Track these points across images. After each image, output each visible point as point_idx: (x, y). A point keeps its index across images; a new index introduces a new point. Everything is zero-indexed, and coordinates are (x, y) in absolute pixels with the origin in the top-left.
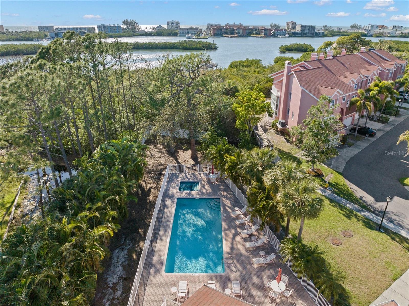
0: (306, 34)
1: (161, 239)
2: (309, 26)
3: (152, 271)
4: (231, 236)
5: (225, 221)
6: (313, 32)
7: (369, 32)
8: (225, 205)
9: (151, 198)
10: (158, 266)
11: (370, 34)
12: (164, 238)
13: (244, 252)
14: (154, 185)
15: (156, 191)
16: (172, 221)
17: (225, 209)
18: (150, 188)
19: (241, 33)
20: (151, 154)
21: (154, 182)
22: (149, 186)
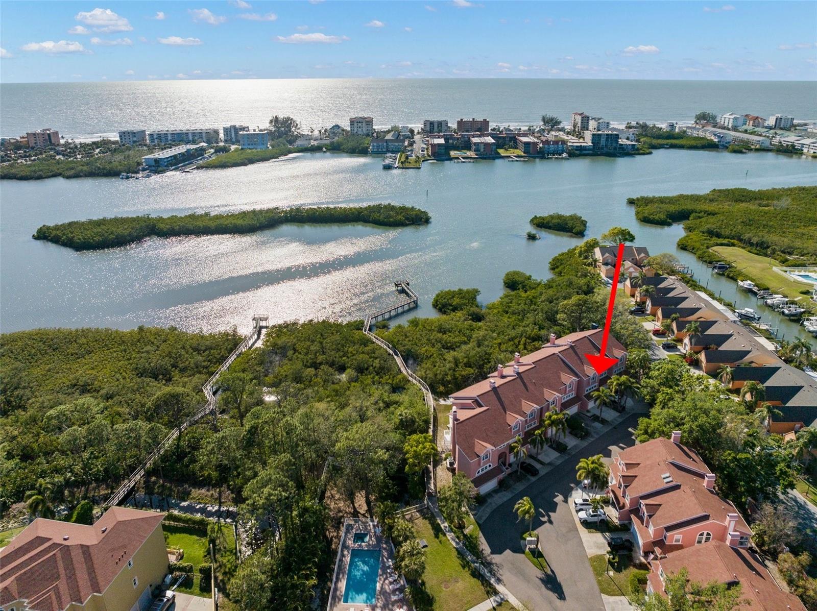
0: (602, 148)
1: (341, 581)
3: (337, 600)
4: (383, 579)
5: (381, 568)
6: (615, 145)
8: (383, 556)
9: (333, 546)
10: (340, 597)
12: (342, 580)
13: (388, 591)
14: (335, 534)
15: (337, 540)
16: (348, 568)
17: (383, 559)
18: (332, 537)
19: (482, 150)
20: (332, 495)
21: (335, 531)
22: (331, 534)
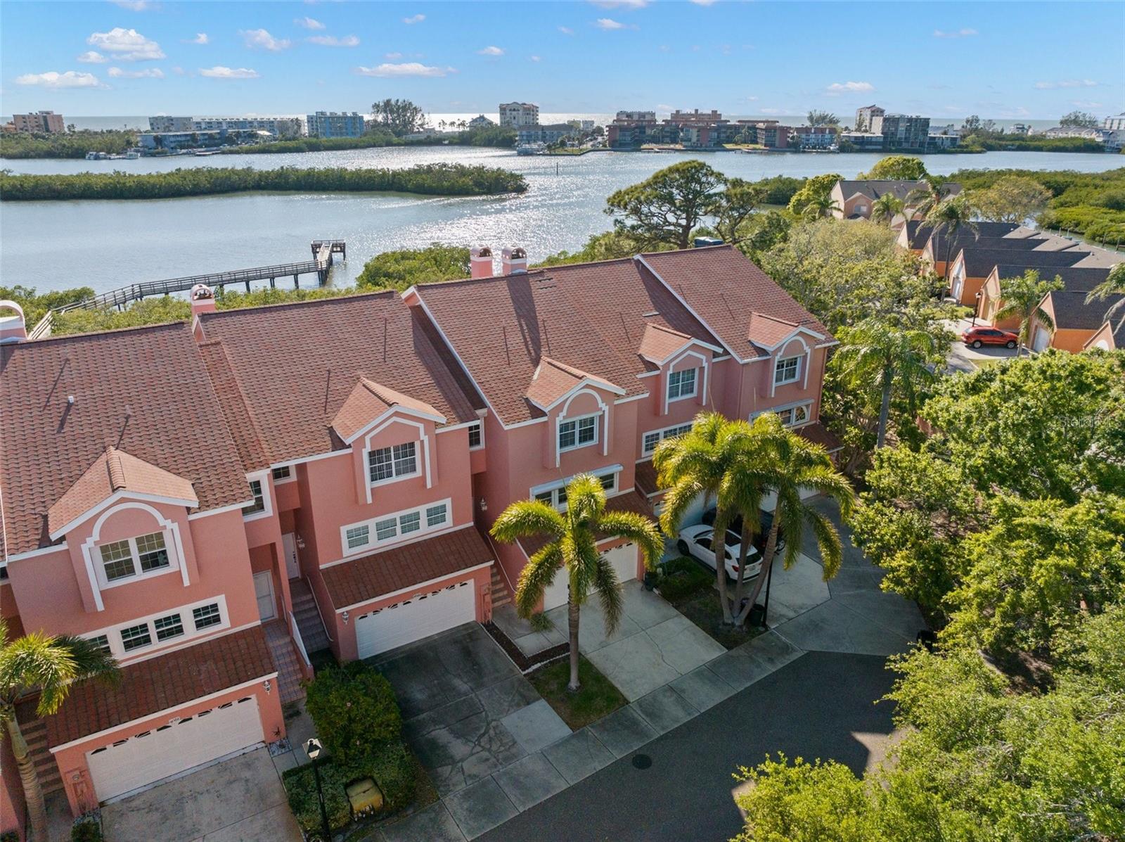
0: (899, 143)
2: (910, 120)
6: (921, 137)
7: (1111, 138)
11: (1114, 145)
19: (694, 139)
